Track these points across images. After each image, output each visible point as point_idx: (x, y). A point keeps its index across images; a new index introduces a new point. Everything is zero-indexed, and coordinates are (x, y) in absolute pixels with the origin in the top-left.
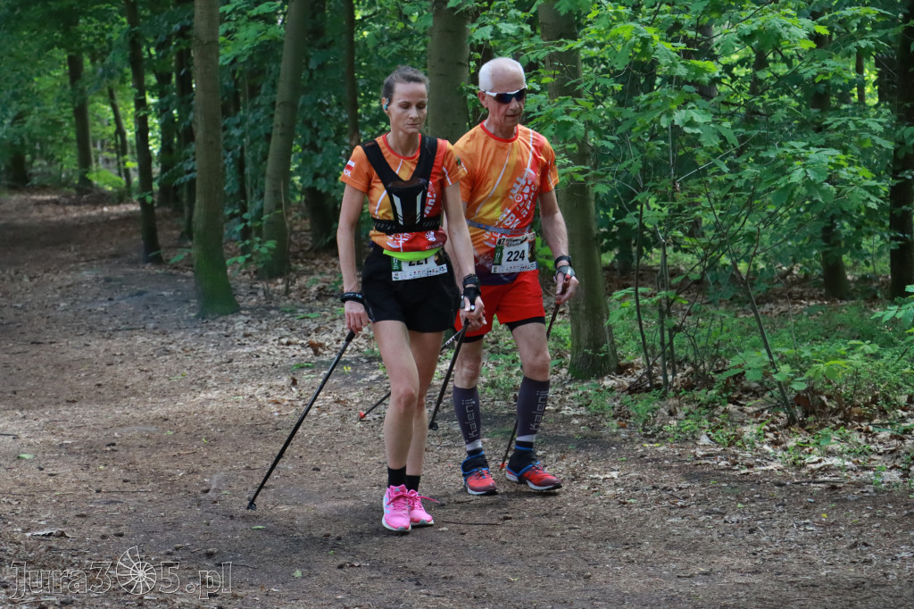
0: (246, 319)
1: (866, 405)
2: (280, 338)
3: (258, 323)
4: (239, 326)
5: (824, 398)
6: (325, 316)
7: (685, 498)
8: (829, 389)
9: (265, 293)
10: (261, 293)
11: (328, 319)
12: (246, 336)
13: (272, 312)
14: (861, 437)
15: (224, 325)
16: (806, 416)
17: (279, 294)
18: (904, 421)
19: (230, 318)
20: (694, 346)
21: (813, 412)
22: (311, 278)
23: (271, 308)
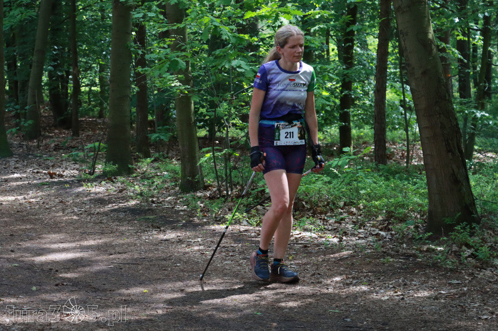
1: (324, 206)
3: (22, 162)
4: (12, 163)
5: (304, 203)
6: (58, 159)
7: (233, 251)
8: (306, 198)
9: (27, 146)
10: (25, 147)
11: (59, 160)
12: (15, 168)
13: (30, 156)
14: (321, 222)
15: (4, 162)
16: (295, 212)
17: (34, 147)
18: (342, 215)
19: (8, 159)
20: (242, 177)
21: (298, 210)
22: (52, 139)
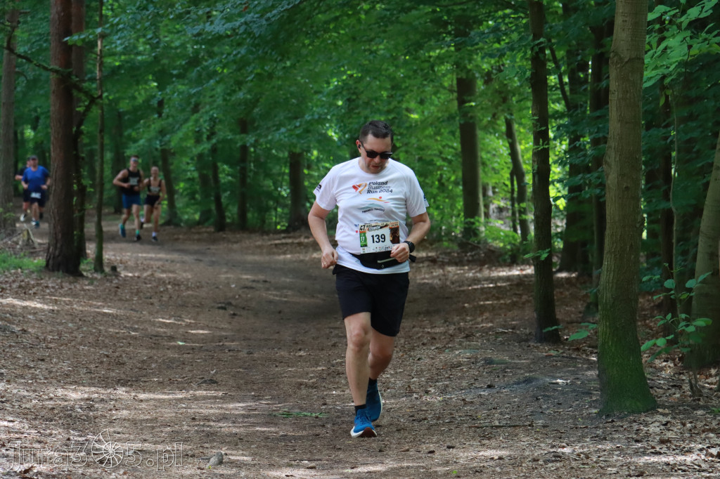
0: (664, 420)
2: (708, 447)
23: (698, 407)
